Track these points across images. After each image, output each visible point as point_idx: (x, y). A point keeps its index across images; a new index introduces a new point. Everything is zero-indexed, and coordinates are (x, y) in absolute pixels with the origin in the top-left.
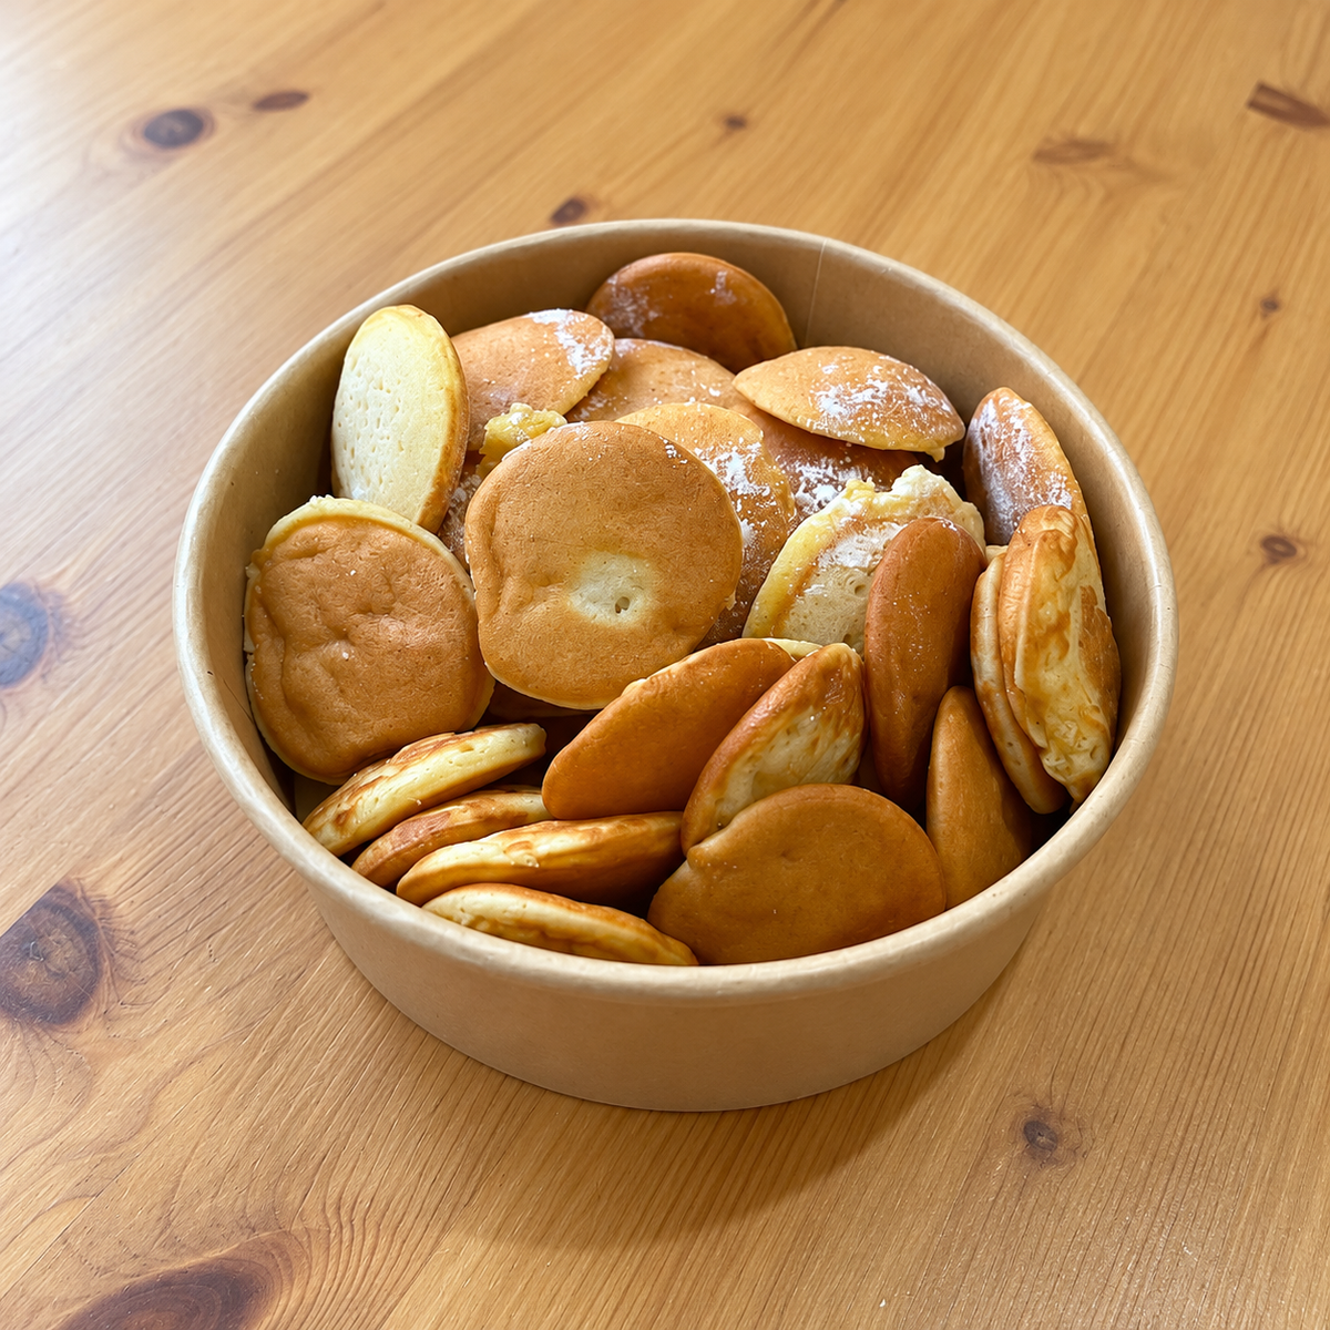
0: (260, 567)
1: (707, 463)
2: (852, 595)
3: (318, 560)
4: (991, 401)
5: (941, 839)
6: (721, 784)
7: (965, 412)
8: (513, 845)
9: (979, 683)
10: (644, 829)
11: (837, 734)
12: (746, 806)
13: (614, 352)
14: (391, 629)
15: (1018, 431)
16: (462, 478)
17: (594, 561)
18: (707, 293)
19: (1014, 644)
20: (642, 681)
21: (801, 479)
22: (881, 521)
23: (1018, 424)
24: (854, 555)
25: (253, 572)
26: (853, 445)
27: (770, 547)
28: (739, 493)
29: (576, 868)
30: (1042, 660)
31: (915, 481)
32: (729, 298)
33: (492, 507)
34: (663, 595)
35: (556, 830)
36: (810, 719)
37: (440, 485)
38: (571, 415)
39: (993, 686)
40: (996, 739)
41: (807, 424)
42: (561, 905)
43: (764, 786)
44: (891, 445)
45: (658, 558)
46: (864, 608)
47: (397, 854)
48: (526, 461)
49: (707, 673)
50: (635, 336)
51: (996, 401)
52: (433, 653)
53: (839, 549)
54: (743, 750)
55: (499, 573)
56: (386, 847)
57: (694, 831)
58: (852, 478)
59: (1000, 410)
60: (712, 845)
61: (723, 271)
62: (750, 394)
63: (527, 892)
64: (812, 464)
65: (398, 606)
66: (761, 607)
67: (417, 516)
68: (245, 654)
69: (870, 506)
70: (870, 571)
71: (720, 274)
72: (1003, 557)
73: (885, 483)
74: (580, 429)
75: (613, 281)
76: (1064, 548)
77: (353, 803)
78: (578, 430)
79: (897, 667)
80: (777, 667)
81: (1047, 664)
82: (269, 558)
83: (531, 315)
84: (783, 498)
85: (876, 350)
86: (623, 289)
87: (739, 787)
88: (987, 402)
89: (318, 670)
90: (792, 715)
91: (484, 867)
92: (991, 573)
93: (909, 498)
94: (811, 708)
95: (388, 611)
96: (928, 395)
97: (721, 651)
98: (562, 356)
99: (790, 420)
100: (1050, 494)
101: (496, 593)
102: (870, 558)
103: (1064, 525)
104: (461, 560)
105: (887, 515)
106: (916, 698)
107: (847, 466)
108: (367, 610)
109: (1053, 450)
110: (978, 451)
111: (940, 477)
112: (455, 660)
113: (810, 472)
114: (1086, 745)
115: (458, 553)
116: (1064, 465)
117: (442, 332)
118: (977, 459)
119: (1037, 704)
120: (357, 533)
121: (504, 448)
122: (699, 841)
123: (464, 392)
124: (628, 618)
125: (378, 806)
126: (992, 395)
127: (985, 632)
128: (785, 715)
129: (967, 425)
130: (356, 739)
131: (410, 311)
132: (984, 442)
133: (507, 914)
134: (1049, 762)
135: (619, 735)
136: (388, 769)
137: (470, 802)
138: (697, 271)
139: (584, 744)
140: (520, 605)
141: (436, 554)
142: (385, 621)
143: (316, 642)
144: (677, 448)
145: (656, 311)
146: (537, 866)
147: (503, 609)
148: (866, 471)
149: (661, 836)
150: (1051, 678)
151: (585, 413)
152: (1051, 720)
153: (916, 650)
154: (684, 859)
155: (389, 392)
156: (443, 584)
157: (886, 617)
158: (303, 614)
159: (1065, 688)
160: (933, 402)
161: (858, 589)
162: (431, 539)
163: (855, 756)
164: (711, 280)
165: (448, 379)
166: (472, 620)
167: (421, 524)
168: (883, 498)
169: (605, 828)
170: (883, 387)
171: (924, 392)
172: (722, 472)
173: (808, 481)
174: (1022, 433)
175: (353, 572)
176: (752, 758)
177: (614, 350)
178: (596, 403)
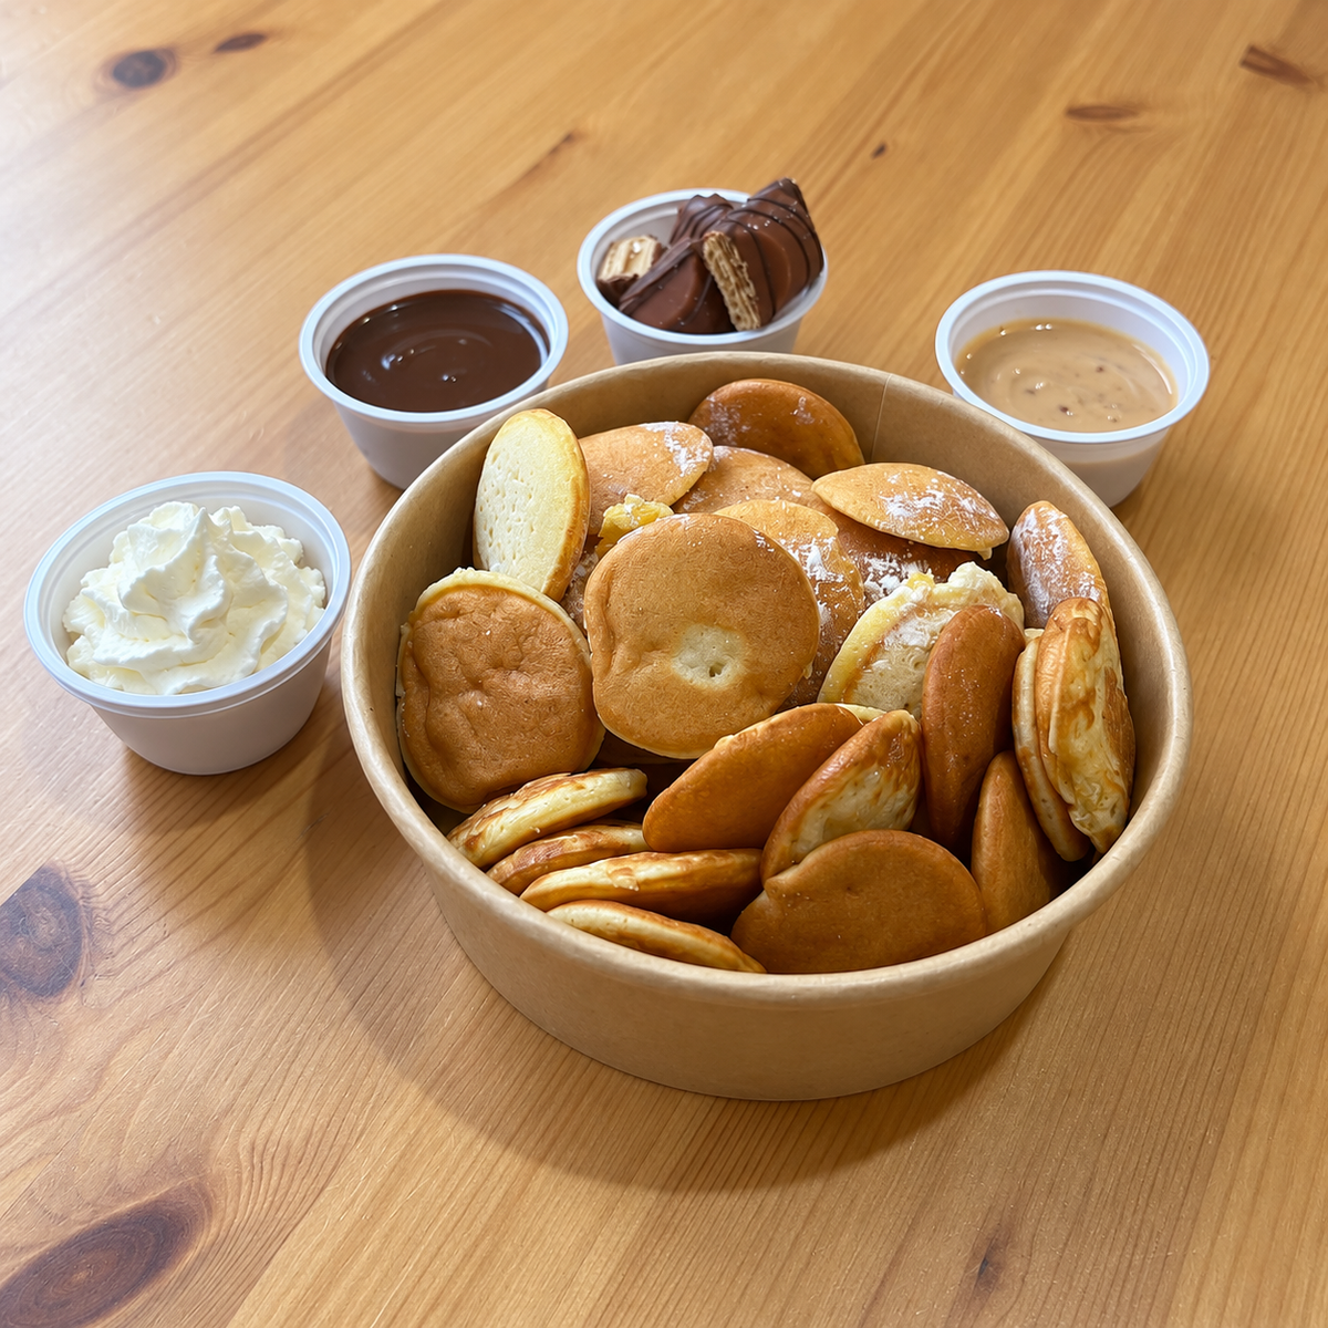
0: (412, 625)
1: (791, 552)
2: (911, 669)
3: (459, 621)
4: (1033, 511)
5: (984, 880)
6: (796, 827)
7: (1010, 520)
8: (616, 871)
9: (1019, 747)
10: (729, 861)
11: (897, 787)
12: (817, 846)
13: (712, 459)
14: (519, 683)
15: (1055, 536)
16: (583, 558)
17: (693, 632)
18: (790, 412)
19: (1049, 713)
20: (731, 737)
21: (870, 569)
22: (937, 608)
23: (1055, 530)
24: (916, 635)
25: (406, 629)
26: (915, 542)
27: (845, 624)
28: (817, 579)
29: (673, 892)
30: (1072, 728)
31: (968, 576)
32: (809, 419)
33: (609, 581)
34: (753, 664)
35: (657, 859)
36: (875, 774)
37: (563, 560)
38: (676, 507)
39: (1031, 749)
40: (1033, 796)
41: (875, 523)
42: (655, 920)
43: (834, 830)
44: (947, 544)
45: (749, 632)
46: (921, 682)
47: (518, 873)
48: (638, 543)
49: (786, 732)
50: (729, 444)
51: (1037, 513)
52: (553, 704)
53: (902, 630)
54: (816, 799)
55: (611, 638)
56: (507, 866)
57: (771, 866)
58: (912, 570)
59: (1039, 519)
60: (788, 877)
61: (803, 396)
62: (826, 497)
63: (630, 909)
64: (879, 557)
65: (526, 664)
66: (834, 676)
67: (544, 587)
68: (396, 697)
69: (930, 595)
70: (929, 650)
71: (801, 399)
72: (1039, 640)
73: (942, 576)
74: (685, 519)
75: (712, 398)
76: (1092, 634)
77: (480, 830)
78: (683, 521)
79: (950, 732)
80: (850, 728)
81: (1076, 731)
82: (420, 617)
83: (645, 425)
84: (854, 585)
85: (933, 467)
86: (721, 405)
87: (811, 831)
88: (1029, 512)
89: (456, 715)
90: (860, 771)
91: (590, 887)
92: (1028, 656)
93: (964, 589)
94: (875, 765)
95: (517, 667)
96: (977, 505)
97: (800, 713)
98: (669, 456)
99: (860, 519)
100: (1081, 589)
101: (610, 651)
102: (928, 638)
103: (1091, 615)
104: (580, 626)
105: (944, 601)
106: (966, 758)
107: (910, 561)
108: (497, 665)
109: (1082, 552)
110: (1019, 552)
111: (989, 572)
112: (572, 714)
113: (877, 564)
114: (1108, 803)
115: (578, 621)
116: (1093, 565)
117: (569, 431)
118: (1019, 560)
119: (1068, 766)
120: (495, 598)
121: (618, 533)
122: (776, 874)
123: (586, 483)
124: (721, 681)
125: (504, 832)
126: (1033, 506)
127: (1024, 704)
128: (853, 770)
129: (1011, 531)
130: (486, 774)
131: (545, 415)
132: (1025, 547)
133: (609, 927)
134: (1077, 817)
135: (709, 782)
136: (511, 803)
137: (580, 833)
138: (782, 395)
139: (681, 789)
140: (630, 667)
141: (558, 619)
142: (514, 676)
143: (455, 690)
144: (767, 539)
145: (747, 426)
146: (637, 889)
147: (615, 668)
148: (926, 567)
149: (744, 868)
150: (1079, 745)
151: (686, 507)
152: (1079, 781)
153: (966, 718)
154: (762, 889)
155: (522, 481)
156: (563, 649)
157: (941, 689)
158: (448, 668)
159: (1090, 754)
160: (981, 510)
161: (916, 664)
162: (555, 607)
163: (911, 807)
164: (795, 404)
165: (574, 471)
166: (587, 679)
167: (547, 594)
168: (941, 587)
169: (696, 859)
170: (940, 495)
171: (974, 503)
172: (804, 560)
173: (875, 572)
174: (1058, 539)
175: (488, 633)
176: (824, 806)
177: (712, 454)
178: (697, 498)
